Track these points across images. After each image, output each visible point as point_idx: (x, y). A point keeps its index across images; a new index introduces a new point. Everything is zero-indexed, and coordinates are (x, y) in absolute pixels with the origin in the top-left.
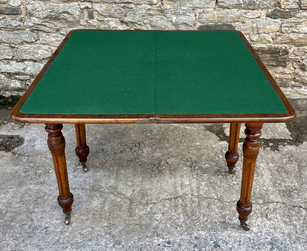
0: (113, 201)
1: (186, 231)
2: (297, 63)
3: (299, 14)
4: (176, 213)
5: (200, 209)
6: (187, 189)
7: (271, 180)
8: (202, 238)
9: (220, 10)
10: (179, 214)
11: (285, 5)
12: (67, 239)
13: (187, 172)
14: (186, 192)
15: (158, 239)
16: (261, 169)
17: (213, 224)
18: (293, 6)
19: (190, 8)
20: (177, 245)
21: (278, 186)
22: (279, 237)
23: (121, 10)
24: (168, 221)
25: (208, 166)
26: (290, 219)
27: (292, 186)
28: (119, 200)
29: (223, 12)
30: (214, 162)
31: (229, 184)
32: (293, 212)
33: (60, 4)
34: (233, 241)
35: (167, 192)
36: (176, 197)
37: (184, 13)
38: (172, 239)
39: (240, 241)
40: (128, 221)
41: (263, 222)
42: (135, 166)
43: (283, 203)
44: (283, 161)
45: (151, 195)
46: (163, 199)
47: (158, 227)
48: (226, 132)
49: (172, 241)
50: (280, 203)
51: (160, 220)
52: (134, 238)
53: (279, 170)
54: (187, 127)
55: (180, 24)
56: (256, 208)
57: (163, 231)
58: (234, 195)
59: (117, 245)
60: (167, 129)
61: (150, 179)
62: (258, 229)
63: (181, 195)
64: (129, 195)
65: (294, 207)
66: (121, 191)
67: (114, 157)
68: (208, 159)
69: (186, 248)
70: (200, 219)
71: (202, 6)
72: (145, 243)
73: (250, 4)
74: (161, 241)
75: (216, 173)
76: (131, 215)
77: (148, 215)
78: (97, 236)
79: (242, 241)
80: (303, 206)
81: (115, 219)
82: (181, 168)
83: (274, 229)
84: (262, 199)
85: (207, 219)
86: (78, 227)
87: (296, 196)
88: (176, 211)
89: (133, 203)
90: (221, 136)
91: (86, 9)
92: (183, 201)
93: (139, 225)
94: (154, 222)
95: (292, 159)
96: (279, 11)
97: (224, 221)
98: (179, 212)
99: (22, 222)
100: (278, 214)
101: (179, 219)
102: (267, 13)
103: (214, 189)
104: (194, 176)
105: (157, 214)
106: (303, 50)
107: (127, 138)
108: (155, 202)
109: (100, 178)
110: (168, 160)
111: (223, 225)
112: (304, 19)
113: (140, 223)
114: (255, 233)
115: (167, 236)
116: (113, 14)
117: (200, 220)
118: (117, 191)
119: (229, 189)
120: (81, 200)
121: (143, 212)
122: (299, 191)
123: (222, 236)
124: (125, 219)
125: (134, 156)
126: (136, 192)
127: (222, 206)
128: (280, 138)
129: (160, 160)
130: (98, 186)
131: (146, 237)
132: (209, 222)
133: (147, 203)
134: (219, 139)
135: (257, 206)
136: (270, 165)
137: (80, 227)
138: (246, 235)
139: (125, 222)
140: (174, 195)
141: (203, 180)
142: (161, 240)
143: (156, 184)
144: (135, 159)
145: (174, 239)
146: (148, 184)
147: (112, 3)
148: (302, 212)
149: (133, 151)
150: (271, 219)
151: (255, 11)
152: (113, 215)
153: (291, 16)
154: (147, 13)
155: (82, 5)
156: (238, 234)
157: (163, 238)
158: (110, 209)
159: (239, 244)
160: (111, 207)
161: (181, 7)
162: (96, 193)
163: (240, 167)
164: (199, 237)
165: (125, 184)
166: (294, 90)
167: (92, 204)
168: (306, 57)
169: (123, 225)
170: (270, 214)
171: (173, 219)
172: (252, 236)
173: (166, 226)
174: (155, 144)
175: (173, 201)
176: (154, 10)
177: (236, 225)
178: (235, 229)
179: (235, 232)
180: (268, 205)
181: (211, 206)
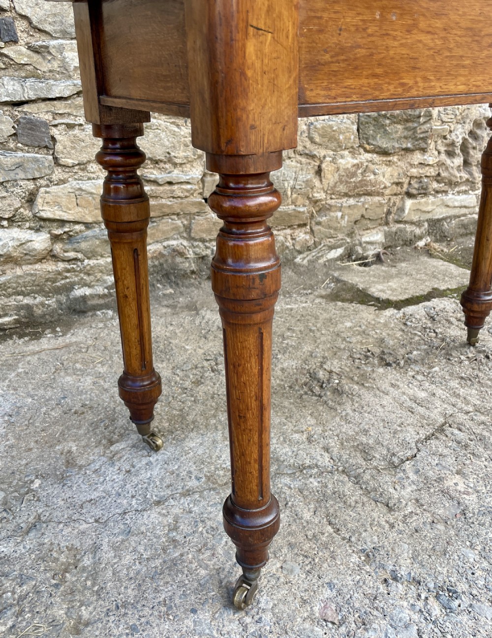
2: (442, 142)
13: (393, 376)
28: (316, 484)
30: (419, 344)
61: (334, 414)
64: (327, 464)
66: (296, 461)
68: (401, 343)
75: (449, 360)
82: (373, 373)
90: (372, 303)
103: (489, 386)
104: (418, 378)
105: (448, 479)
110: (326, 368)
126: (334, 449)
129: (309, 373)
134: (376, 308)
137: (289, 599)
141: (444, 379)
143: (361, 419)
160: (316, 507)
166: (438, 198)
168: (455, 126)
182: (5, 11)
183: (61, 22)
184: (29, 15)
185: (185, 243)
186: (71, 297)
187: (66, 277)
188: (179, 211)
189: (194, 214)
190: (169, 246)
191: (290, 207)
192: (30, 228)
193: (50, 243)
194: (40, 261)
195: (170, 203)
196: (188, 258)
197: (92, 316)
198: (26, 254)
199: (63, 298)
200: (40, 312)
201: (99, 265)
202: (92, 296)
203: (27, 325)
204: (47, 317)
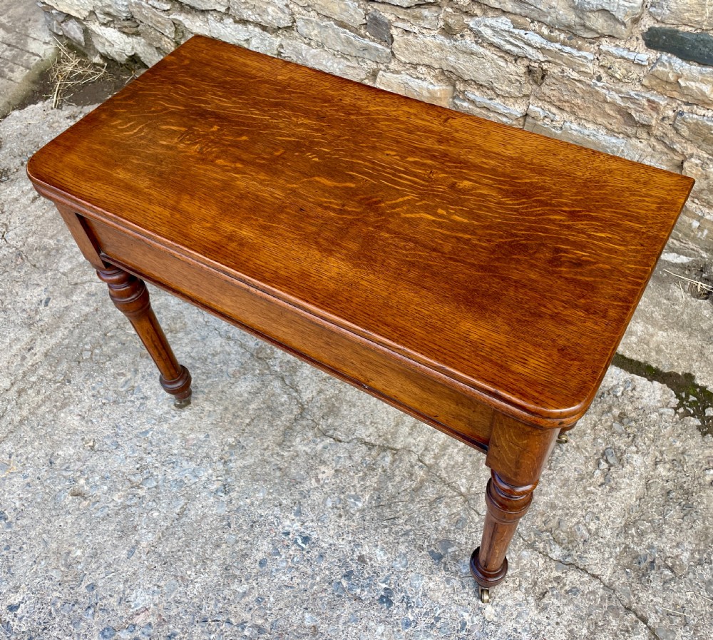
0: (273, 395)
1: (354, 533)
4: (362, 483)
5: (412, 501)
6: (418, 439)
8: (372, 565)
10: (365, 488)
12: (160, 436)
14: (414, 445)
15: (293, 520)
16: (628, 468)
17: (413, 548)
20: (316, 553)
21: (633, 536)
24: (334, 494)
26: (592, 633)
27: (668, 555)
28: (283, 400)
32: (614, 623)
34: (425, 610)
35: (376, 428)
36: (386, 446)
38: (317, 536)
39: (437, 619)
40: (270, 453)
41: (520, 605)
43: (608, 587)
45: (344, 417)
46: (358, 438)
47: (310, 497)
49: (313, 540)
50: (601, 582)
51: (324, 482)
52: (257, 495)
53: (673, 495)
55: (591, 11)
56: (532, 563)
57: (313, 509)
59: (222, 492)
62: (497, 616)
63: (399, 447)
64: (305, 398)
65: (628, 609)
66: (299, 381)
69: (328, 569)
70: (396, 521)
72: (267, 516)
74: (296, 528)
76: (283, 442)
77: (310, 461)
78: (204, 457)
79: (442, 620)
80: (653, 620)
81: (251, 438)
83: (534, 636)
84: (567, 548)
85: (411, 530)
86: (188, 421)
87: (657, 584)
88: (364, 478)
89: (303, 418)
92: (393, 462)
93: (283, 472)
94: (311, 480)
97: (439, 555)
98: (368, 484)
99: (121, 367)
100: (571, 607)
101: (357, 498)
105: (327, 467)
108: (341, 438)
111: (429, 563)
113: (287, 467)
114: (484, 618)
115: (311, 524)
118: (294, 377)
120: (224, 368)
121: (306, 449)
122: (677, 578)
123: (411, 586)
124: (268, 446)
126: (323, 396)
127: (461, 517)
130: (269, 351)
131: (278, 504)
132: (409, 539)
133: (327, 431)
135: (540, 559)
136: (661, 470)
137: (191, 423)
139: (263, 451)
140: (386, 440)
142: (297, 525)
145: (321, 537)
148: (635, 635)
150: (546, 608)
152: (255, 427)
156: (447, 600)
157: (303, 523)
158: (258, 413)
159: (433, 623)
160: (262, 408)
162: (257, 364)
164: (368, 560)
167: (236, 387)
171: (347, 493)
172: (473, 622)
173: (325, 500)
175: (374, 452)
177: (457, 578)
178: (448, 586)
179: (443, 591)
180: (566, 572)
181: (439, 505)
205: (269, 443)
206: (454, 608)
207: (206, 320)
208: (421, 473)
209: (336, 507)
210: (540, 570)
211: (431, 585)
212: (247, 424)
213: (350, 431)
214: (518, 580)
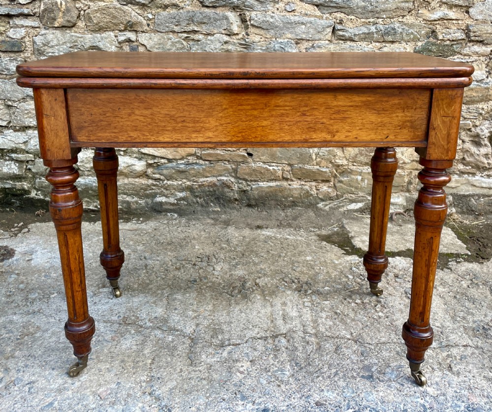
0: (158, 340)
1: (298, 391)
2: (467, 133)
3: (468, 48)
4: (277, 360)
5: (322, 356)
6: (294, 323)
7: (446, 311)
8: (330, 403)
9: (339, 43)
10: (282, 362)
11: (444, 35)
13: (292, 298)
14: (294, 327)
15: (243, 404)
17: (348, 380)
18: (456, 35)
19: (292, 39)
21: (461, 321)
22: (481, 403)
23: (182, 44)
24: (262, 374)
25: (329, 289)
27: (487, 321)
28: (170, 339)
29: (344, 46)
30: (340, 284)
31: (370, 316)
33: (87, 34)
35: (259, 327)
36: (275, 335)
37: (282, 48)
38: (272, 405)
40: (187, 372)
41: (445, 378)
42: (200, 288)
43: (477, 347)
44: (462, 285)
45: (229, 331)
46: (251, 338)
47: (244, 384)
48: (356, 242)
49: (272, 409)
50: (471, 347)
51: (248, 371)
52: (198, 402)
53: (458, 297)
54: (288, 237)
57: (253, 390)
58: (383, 334)
60: (254, 239)
61: (227, 308)
62: (438, 390)
63: (285, 332)
64: (188, 332)
66: (174, 325)
67: (166, 275)
68: (328, 280)
70: (322, 371)
71: (311, 36)
73: (387, 33)
74: (250, 409)
75: (345, 299)
76: (192, 363)
77: (225, 364)
79: (408, 410)
81: (162, 370)
82: (282, 292)
83: (468, 389)
84: (436, 340)
85: (337, 371)
86: (91, 381)
88: (276, 357)
89: (197, 344)
90: (347, 248)
91: (127, 43)
92: (288, 341)
93: (208, 380)
94: (236, 375)
95: (476, 282)
96: (433, 44)
97: (369, 375)
98: (282, 360)
100: (471, 365)
101: (282, 370)
102: (415, 48)
103: (346, 324)
104: (306, 304)
105: (241, 362)
106: (475, 109)
107: (188, 250)
108: (237, 342)
109: (139, 306)
110: (257, 281)
111: (368, 383)
112: (476, 58)
113: (208, 376)
114: (432, 396)
115: (261, 400)
116: (169, 50)
117: (323, 373)
118: (168, 324)
119: (372, 324)
120: (100, 338)
121: (215, 359)
123: (369, 401)
124: (181, 369)
125: (200, 275)
126: (201, 326)
127: (362, 350)
128: (449, 252)
129: (244, 281)
130: (133, 318)
131: (222, 400)
132: (341, 376)
133: (223, 344)
134: (345, 253)
137: (94, 381)
138: (416, 400)
139: (180, 374)
140: (272, 331)
141: (322, 310)
142: (250, 406)
143: (237, 315)
144: (200, 279)
145: (276, 405)
146: (224, 315)
147: (167, 32)
149: (197, 267)
150: (459, 373)
151: (396, 45)
152: (159, 362)
153: (454, 53)
154: (223, 49)
155: (120, 35)
156: (400, 397)
157: (254, 403)
158: (154, 354)
160: (156, 350)
161: (277, 39)
162: (129, 328)
163: (386, 291)
164: (324, 402)
165: (183, 314)
166: (464, 178)
167: (121, 346)
168: (480, 122)
169: (177, 379)
170: (455, 364)
171: (271, 370)
172: (428, 402)
173: (258, 381)
174: (234, 258)
175: (270, 341)
176: (234, 44)
177: (394, 382)
178: (392, 389)
179: (392, 394)
180: (449, 351)
181: (342, 350)
182: (133, 42)
183: (163, 47)
184: (145, 44)
185: (233, 180)
186: (154, 201)
187: (153, 189)
188: (229, 159)
189: (240, 162)
190: (221, 180)
191: (315, 167)
192: (136, 157)
193: (145, 168)
194: (139, 177)
195: (222, 153)
196: (233, 190)
197: (164, 215)
198: (131, 172)
199: (149, 201)
200: (134, 207)
201: (173, 185)
202: (166, 203)
203: (126, 213)
204: (138, 210)
205: (180, 367)
206: (408, 399)
207: (57, 319)
208: (313, 339)
209: (271, 382)
210: (435, 356)
211: (381, 394)
212: (151, 364)
213: (241, 336)
214: (429, 366)
